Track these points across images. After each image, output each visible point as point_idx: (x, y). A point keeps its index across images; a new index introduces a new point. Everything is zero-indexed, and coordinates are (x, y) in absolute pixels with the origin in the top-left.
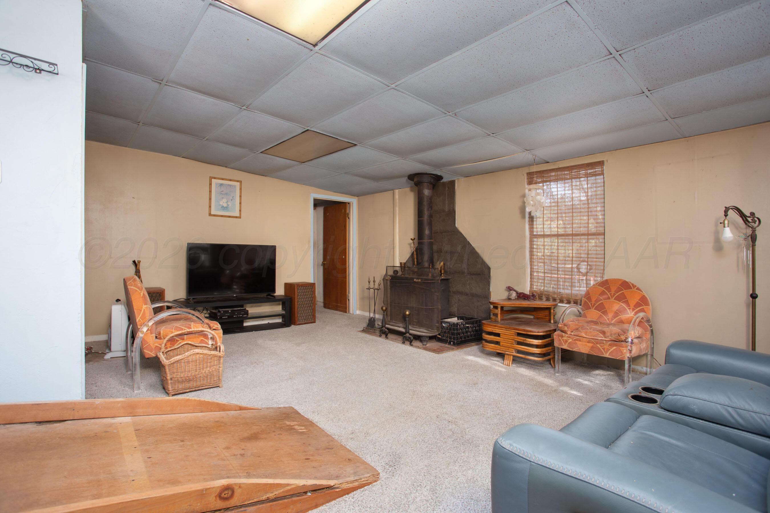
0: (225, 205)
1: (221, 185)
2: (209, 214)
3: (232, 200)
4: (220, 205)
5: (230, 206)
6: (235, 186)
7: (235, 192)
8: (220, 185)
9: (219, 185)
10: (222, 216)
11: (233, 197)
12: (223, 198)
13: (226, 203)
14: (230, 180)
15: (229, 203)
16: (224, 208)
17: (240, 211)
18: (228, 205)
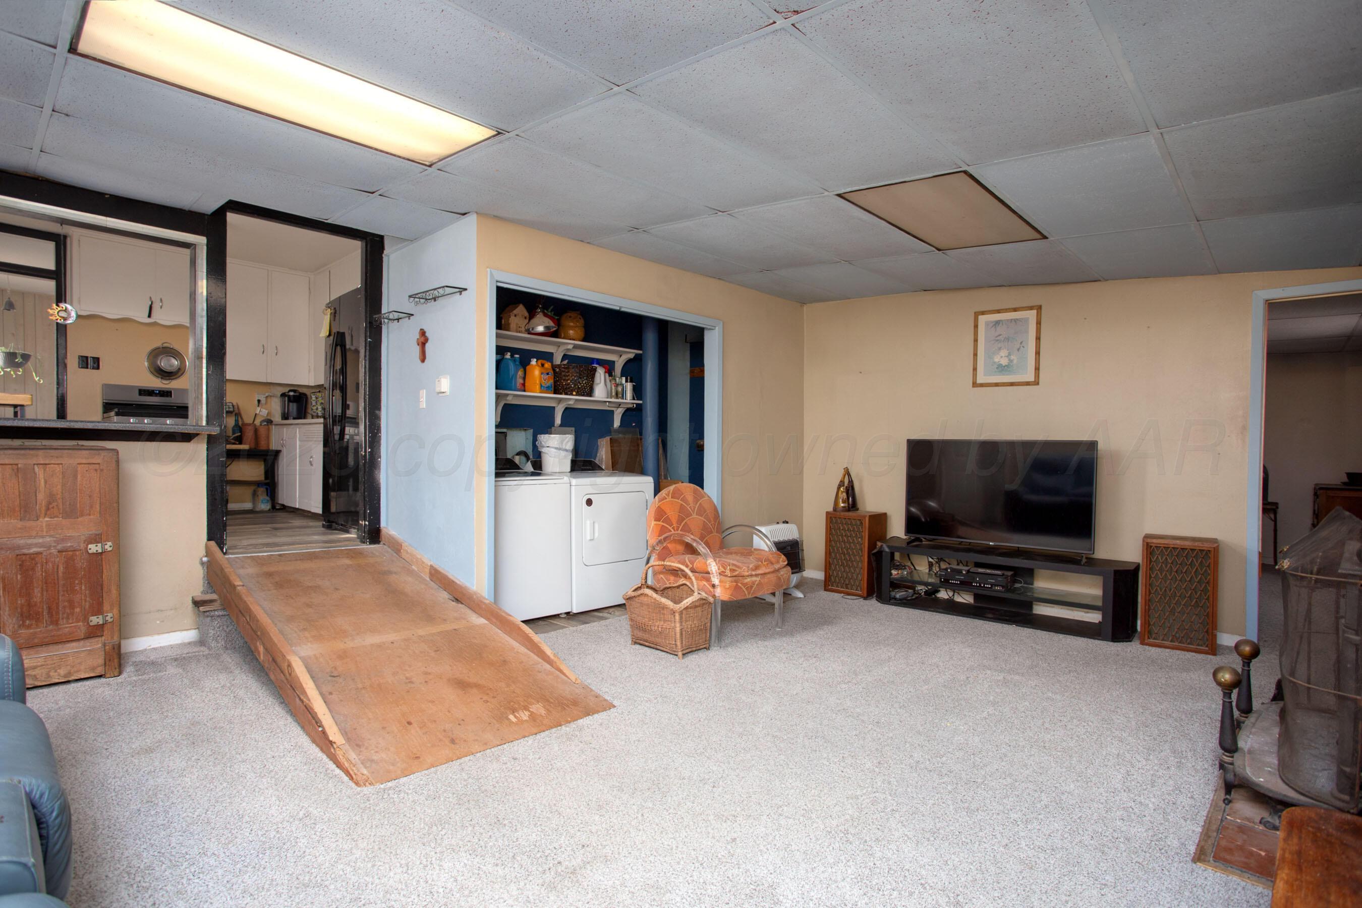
0: (1004, 362)
1: (997, 323)
2: (973, 383)
3: (1018, 350)
4: (995, 362)
5: (1015, 362)
6: (1026, 320)
7: (1027, 332)
8: (995, 325)
9: (992, 325)
10: (997, 385)
11: (1021, 343)
12: (1000, 349)
13: (1007, 356)
14: (1015, 310)
15: (1012, 357)
16: (1002, 369)
17: (1037, 369)
18: (1011, 361)
